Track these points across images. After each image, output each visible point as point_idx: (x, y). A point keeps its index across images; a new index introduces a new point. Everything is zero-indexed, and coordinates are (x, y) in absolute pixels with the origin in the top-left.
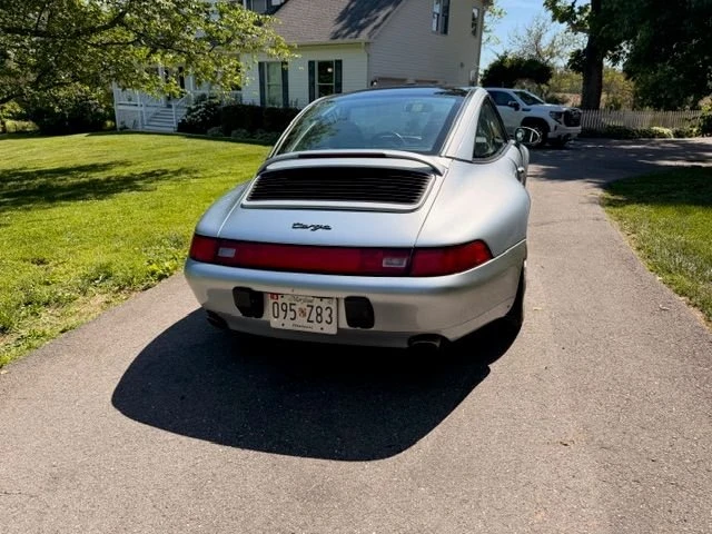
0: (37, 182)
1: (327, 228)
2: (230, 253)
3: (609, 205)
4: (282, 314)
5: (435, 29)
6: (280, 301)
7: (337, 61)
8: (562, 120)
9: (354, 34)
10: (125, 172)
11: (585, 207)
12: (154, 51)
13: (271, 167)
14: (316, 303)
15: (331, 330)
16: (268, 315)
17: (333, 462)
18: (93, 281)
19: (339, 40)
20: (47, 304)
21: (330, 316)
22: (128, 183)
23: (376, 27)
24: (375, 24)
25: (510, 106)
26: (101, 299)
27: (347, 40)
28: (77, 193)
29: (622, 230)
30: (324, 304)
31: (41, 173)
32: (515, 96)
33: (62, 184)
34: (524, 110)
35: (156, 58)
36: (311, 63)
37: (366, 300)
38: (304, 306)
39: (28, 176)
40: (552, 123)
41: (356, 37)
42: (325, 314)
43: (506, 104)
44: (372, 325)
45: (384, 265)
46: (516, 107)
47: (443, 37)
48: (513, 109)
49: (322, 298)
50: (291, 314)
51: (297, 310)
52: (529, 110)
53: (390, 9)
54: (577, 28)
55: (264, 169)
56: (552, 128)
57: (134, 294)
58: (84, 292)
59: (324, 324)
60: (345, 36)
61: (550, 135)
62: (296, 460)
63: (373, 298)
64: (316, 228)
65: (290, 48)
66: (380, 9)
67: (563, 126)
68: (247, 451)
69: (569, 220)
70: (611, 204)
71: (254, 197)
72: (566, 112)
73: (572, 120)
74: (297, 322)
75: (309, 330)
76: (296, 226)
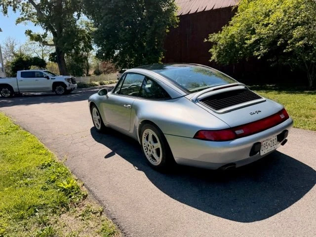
4: (264, 148)
6: (263, 143)
8: (71, 82)
25: (45, 77)
30: (274, 139)
32: (44, 73)
34: (52, 79)
38: (269, 142)
40: (67, 83)
43: (43, 77)
45: (282, 118)
46: (48, 78)
48: (46, 79)
50: (266, 147)
51: (268, 145)
52: (54, 79)
56: (68, 85)
59: (275, 145)
61: (68, 88)
67: (71, 84)
72: (71, 78)
73: (73, 81)
74: (268, 149)
75: (271, 151)
76: (252, 114)
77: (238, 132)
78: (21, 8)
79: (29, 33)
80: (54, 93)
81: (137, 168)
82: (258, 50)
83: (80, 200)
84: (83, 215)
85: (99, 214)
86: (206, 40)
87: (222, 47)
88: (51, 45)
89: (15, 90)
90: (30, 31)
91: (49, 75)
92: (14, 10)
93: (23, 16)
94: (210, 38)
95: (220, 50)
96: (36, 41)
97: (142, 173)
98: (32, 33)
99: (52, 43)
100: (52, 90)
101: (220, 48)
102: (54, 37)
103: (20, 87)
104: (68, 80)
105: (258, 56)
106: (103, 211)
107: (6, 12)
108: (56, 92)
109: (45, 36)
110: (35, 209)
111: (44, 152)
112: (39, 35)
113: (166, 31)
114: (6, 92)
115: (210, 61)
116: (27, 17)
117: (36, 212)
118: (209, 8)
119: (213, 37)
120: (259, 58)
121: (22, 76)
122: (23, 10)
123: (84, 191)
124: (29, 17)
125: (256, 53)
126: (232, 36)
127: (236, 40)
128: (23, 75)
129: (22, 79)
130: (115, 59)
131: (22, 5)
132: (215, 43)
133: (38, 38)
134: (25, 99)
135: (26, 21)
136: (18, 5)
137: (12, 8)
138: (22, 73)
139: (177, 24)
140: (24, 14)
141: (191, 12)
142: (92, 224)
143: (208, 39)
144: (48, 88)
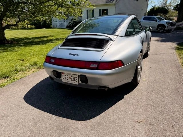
0: (31, 40)
1: (78, 55)
2: (53, 61)
3: (178, 50)
4: (65, 78)
6: (64, 75)
7: (107, 9)
8: (170, 25)
9: (112, 1)
10: (51, 38)
11: (170, 50)
12: (59, 8)
13: (68, 38)
14: (73, 76)
15: (77, 83)
16: (62, 78)
17: (71, 120)
18: (32, 66)
19: (107, 3)
20: (20, 71)
21: (77, 79)
22: (51, 41)
25: (155, 21)
26: (33, 70)
27: (110, 3)
28: (38, 43)
29: (179, 57)
30: (75, 76)
31: (32, 38)
32: (156, 18)
33: (36, 41)
34: (158, 22)
35: (59, 9)
36: (100, 10)
37: (85, 76)
38: (70, 76)
39: (29, 39)
40: (166, 25)
41: (112, 2)
42: (75, 79)
43: (153, 21)
44: (88, 83)
45: (91, 66)
46: (156, 21)
47: (137, 2)
49: (74, 75)
50: (67, 78)
52: (160, 22)
55: (67, 38)
56: (167, 27)
57: (41, 70)
58: (29, 69)
59: (75, 82)
60: (109, 2)
61: (166, 29)
62: (62, 118)
63: (87, 75)
64: (75, 55)
65: (93, 6)
68: (50, 114)
69: (163, 54)
70: (178, 49)
71: (62, 46)
72: (171, 23)
73: (172, 25)
74: (68, 80)
75: (71, 83)
76: (70, 54)
100: (156, 28)
104: (168, 23)
108: (158, 30)
121: (144, 19)
144: (154, 27)
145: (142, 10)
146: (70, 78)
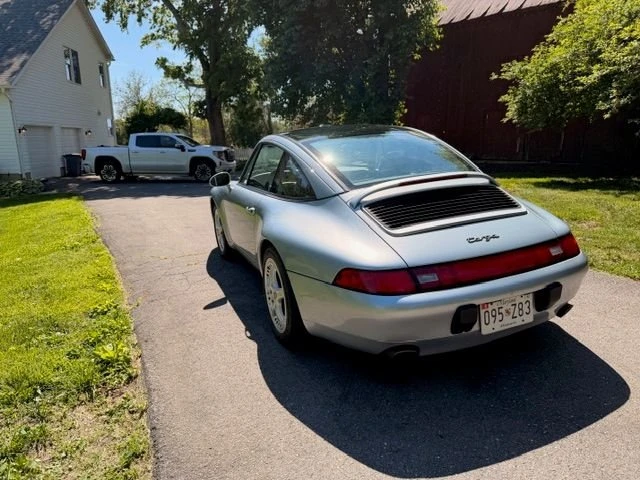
4: (492, 319)
5: (68, 78)
6: (490, 310)
8: (223, 157)
14: (518, 300)
15: (529, 319)
21: (528, 307)
23: (15, 73)
24: (11, 70)
25: (177, 148)
30: (523, 300)
32: (178, 139)
34: (190, 151)
38: (508, 306)
40: (217, 160)
43: (173, 146)
45: (553, 254)
46: (182, 148)
47: (78, 86)
48: (179, 150)
49: (522, 295)
50: (499, 317)
51: (504, 313)
52: (194, 151)
53: (24, 57)
54: (189, 83)
56: (218, 164)
59: (525, 316)
61: (217, 170)
66: (12, 56)
67: (225, 161)
72: (225, 152)
73: (229, 157)
74: (505, 322)
75: (513, 326)
76: (471, 241)
77: (424, 279)
78: (151, 16)
79: (162, 63)
80: (193, 178)
81: (249, 334)
82: (606, 99)
83: (120, 383)
84: (111, 414)
85: (138, 415)
86: (494, 77)
87: (529, 92)
88: (199, 86)
89: (124, 170)
90: (164, 60)
91: (183, 143)
92: (139, 20)
93: (154, 31)
94: (505, 72)
95: (525, 97)
96: (174, 77)
97: (253, 346)
98: (167, 64)
99: (201, 82)
100: (188, 171)
101: (524, 93)
102: (204, 70)
103: (133, 163)
104: (219, 154)
105: (606, 111)
106: (145, 410)
107: (125, 26)
108: (196, 177)
109: (189, 68)
110: (35, 390)
111: (108, 287)
112: (179, 68)
113: (413, 56)
114: (109, 172)
115: (505, 120)
116: (160, 33)
117: (36, 394)
118: (512, 7)
119: (512, 70)
120: (607, 116)
121: (137, 144)
122: (155, 21)
123: (136, 367)
124: (164, 32)
125: (601, 106)
126: (554, 68)
127: (561, 76)
128: (141, 142)
129: (139, 148)
130: (308, 115)
131: (153, 11)
132: (514, 82)
133: (176, 73)
134: (140, 186)
135: (159, 41)
136: (146, 11)
137: (136, 16)
138: (138, 137)
139: (437, 42)
140: (157, 28)
141: (473, 16)
142: (118, 431)
143: (499, 74)
144: (181, 167)
145: (99, 113)
146: (508, 312)
